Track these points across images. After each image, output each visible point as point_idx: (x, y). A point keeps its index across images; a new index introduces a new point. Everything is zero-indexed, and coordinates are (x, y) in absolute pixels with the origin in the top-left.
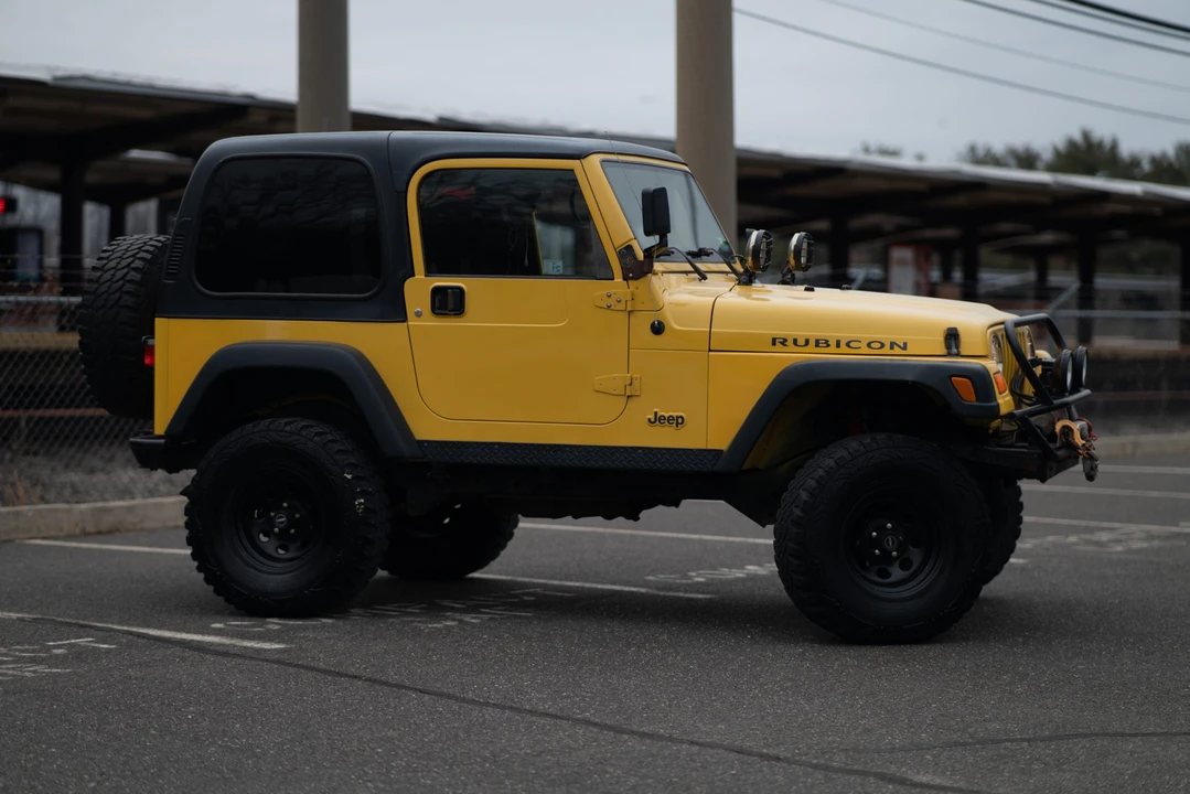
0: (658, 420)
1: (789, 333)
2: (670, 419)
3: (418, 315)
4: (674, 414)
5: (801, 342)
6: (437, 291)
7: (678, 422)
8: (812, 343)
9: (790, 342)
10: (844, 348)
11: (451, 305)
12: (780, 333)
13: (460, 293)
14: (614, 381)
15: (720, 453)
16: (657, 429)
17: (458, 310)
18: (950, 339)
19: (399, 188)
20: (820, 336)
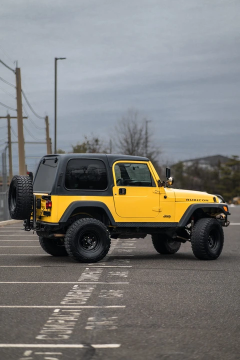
0: (165, 216)
1: (189, 198)
3: (116, 194)
4: (169, 215)
5: (191, 200)
6: (120, 189)
7: (169, 217)
8: (193, 200)
9: (189, 200)
10: (198, 201)
11: (123, 192)
12: (188, 198)
13: (125, 190)
14: (157, 208)
15: (177, 223)
16: (165, 218)
17: (125, 193)
18: (214, 199)
19: (111, 166)
20: (195, 199)
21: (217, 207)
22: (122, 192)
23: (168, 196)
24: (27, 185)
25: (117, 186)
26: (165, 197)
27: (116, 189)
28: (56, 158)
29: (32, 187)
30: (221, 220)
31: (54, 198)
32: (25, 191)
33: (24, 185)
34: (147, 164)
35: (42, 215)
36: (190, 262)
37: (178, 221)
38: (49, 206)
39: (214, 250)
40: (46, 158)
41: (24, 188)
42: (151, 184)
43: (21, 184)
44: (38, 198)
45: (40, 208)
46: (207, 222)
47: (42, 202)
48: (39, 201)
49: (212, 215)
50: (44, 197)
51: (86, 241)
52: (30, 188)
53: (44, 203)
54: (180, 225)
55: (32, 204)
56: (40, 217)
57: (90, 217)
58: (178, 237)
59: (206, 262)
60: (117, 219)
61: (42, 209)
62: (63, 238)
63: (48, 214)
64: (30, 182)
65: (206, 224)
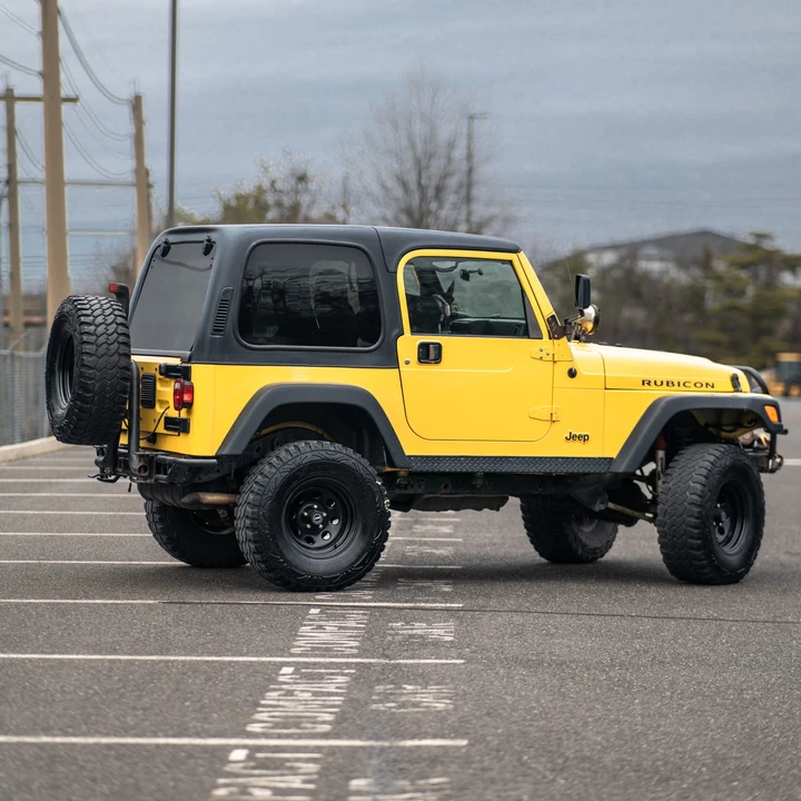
0: (572, 437)
1: (651, 378)
2: (580, 437)
3: (407, 363)
4: (583, 434)
5: (659, 383)
6: (422, 346)
7: (585, 438)
8: (665, 383)
9: (652, 383)
10: (682, 387)
11: (432, 356)
12: (647, 377)
13: (439, 347)
14: (543, 410)
15: (611, 459)
16: (571, 443)
17: (438, 359)
18: (735, 379)
19: (391, 269)
20: (670, 378)
21: (745, 407)
22: (429, 355)
23: (581, 371)
24: (112, 328)
25: (413, 332)
26: (572, 374)
27: (408, 344)
28: (209, 240)
29: (128, 336)
30: (756, 450)
31: (201, 374)
32: (102, 350)
33: (101, 329)
34: (511, 262)
35: (161, 429)
36: (653, 593)
37: (614, 454)
38: (184, 399)
39: (732, 553)
40: (172, 239)
41: (102, 339)
42: (524, 329)
43: (89, 324)
44: (148, 371)
45: (153, 406)
46: (712, 458)
47: (159, 387)
48: (149, 384)
49: (724, 434)
50: (168, 371)
51: (308, 520)
52: (122, 339)
53: (166, 391)
54: (621, 469)
55: (125, 392)
56: (153, 437)
57: (320, 438)
58: (611, 505)
59: (707, 590)
60: (412, 446)
61: (159, 409)
62: (230, 508)
63: (180, 426)
64: (119, 320)
65: (707, 464)
